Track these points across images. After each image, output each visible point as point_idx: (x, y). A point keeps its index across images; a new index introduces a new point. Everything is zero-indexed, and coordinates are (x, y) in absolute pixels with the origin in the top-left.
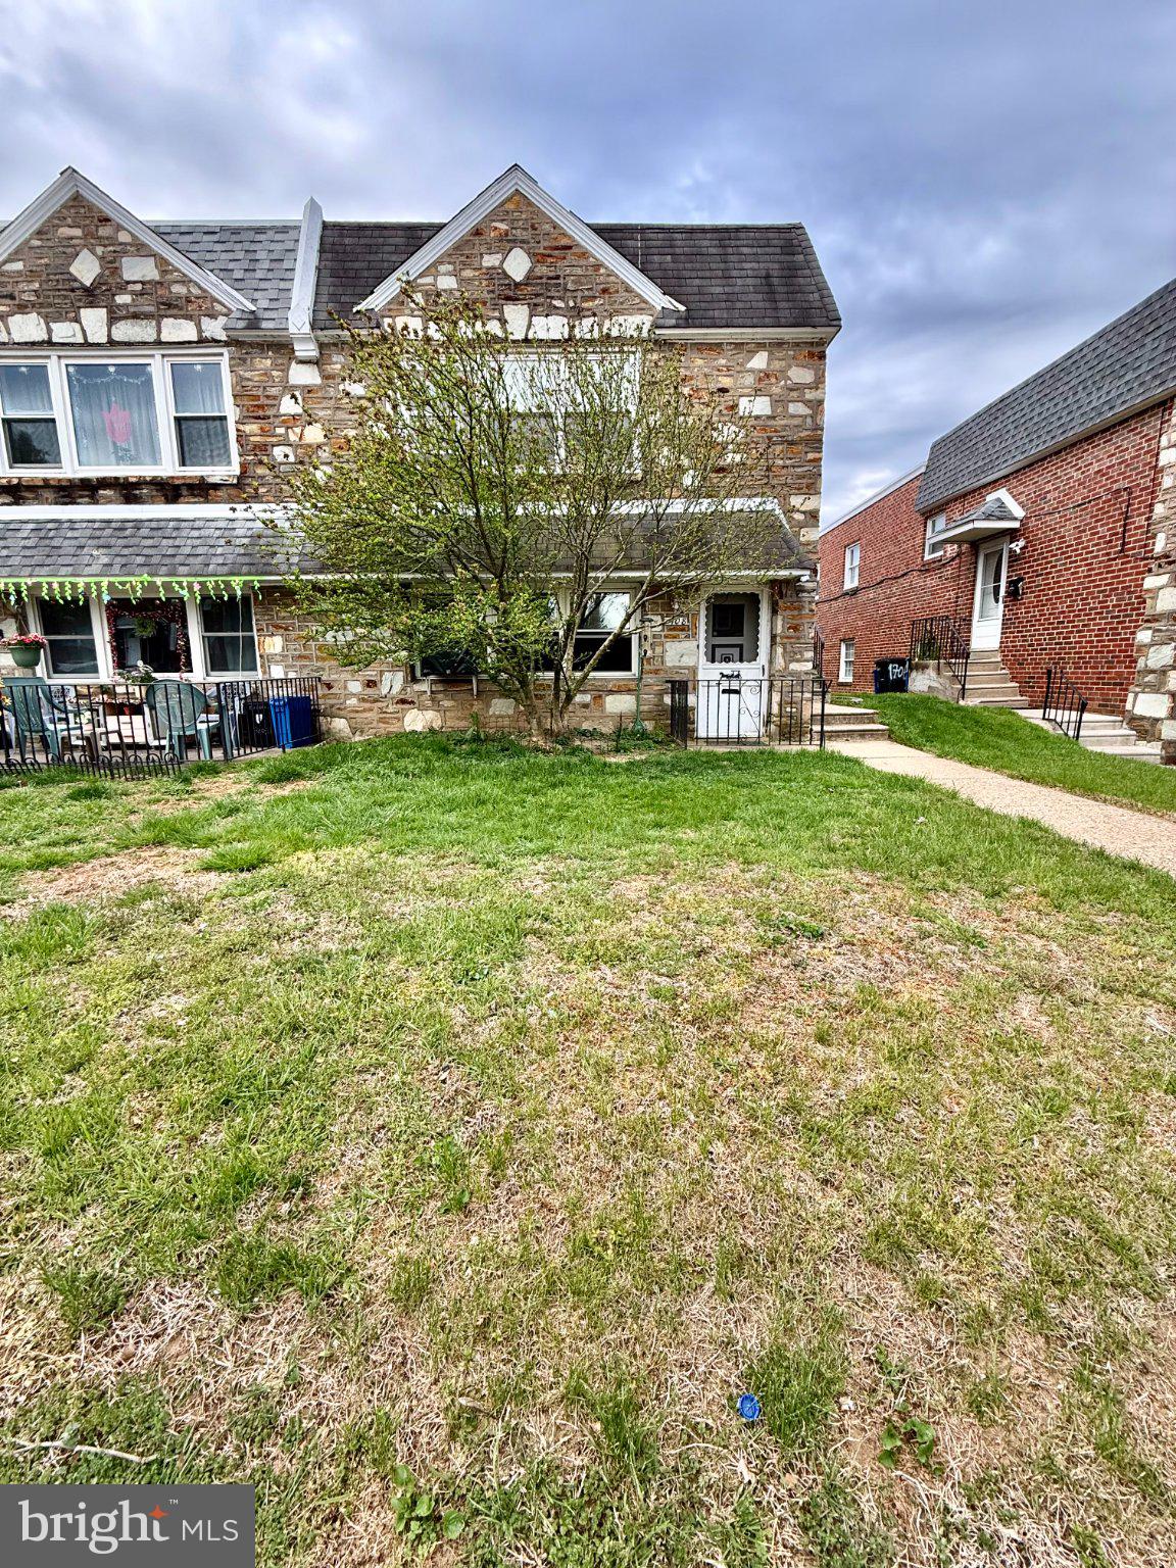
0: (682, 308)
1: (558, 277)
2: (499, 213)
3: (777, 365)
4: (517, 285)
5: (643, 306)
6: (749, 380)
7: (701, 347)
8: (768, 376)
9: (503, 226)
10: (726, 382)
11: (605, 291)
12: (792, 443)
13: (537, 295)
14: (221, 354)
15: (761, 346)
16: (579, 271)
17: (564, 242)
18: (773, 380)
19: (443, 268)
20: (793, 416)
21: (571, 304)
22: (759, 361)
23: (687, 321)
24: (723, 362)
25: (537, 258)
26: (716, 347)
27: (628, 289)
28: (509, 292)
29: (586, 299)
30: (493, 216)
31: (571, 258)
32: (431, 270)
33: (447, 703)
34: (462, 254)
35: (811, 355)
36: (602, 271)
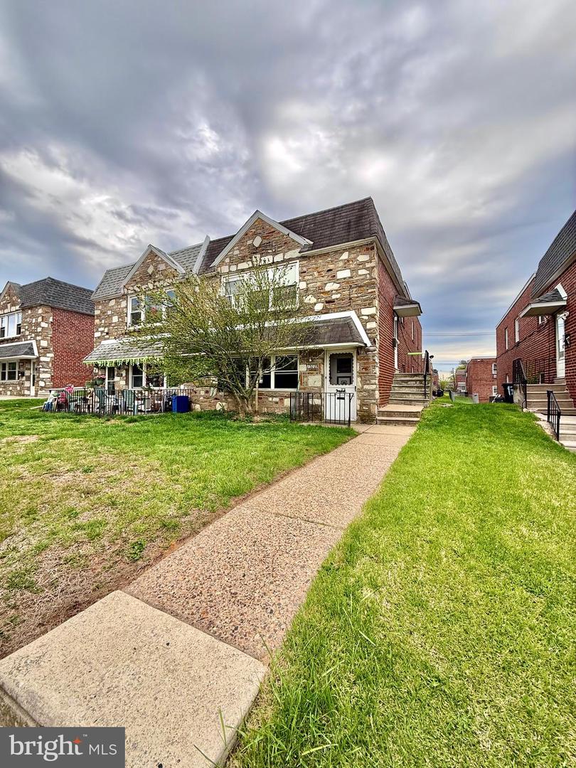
0: (312, 243)
1: (270, 242)
2: (253, 226)
3: (352, 256)
4: (257, 248)
5: (296, 245)
6: (341, 264)
7: (320, 256)
8: (348, 261)
10: (331, 267)
11: (285, 243)
12: (360, 287)
13: (263, 250)
15: (345, 250)
17: (273, 230)
18: (351, 262)
20: (360, 275)
21: (274, 250)
22: (345, 256)
24: (330, 259)
25: (263, 238)
26: (327, 254)
31: (274, 235)
32: (232, 249)
33: (229, 400)
34: (241, 241)
35: (368, 249)
36: (284, 237)
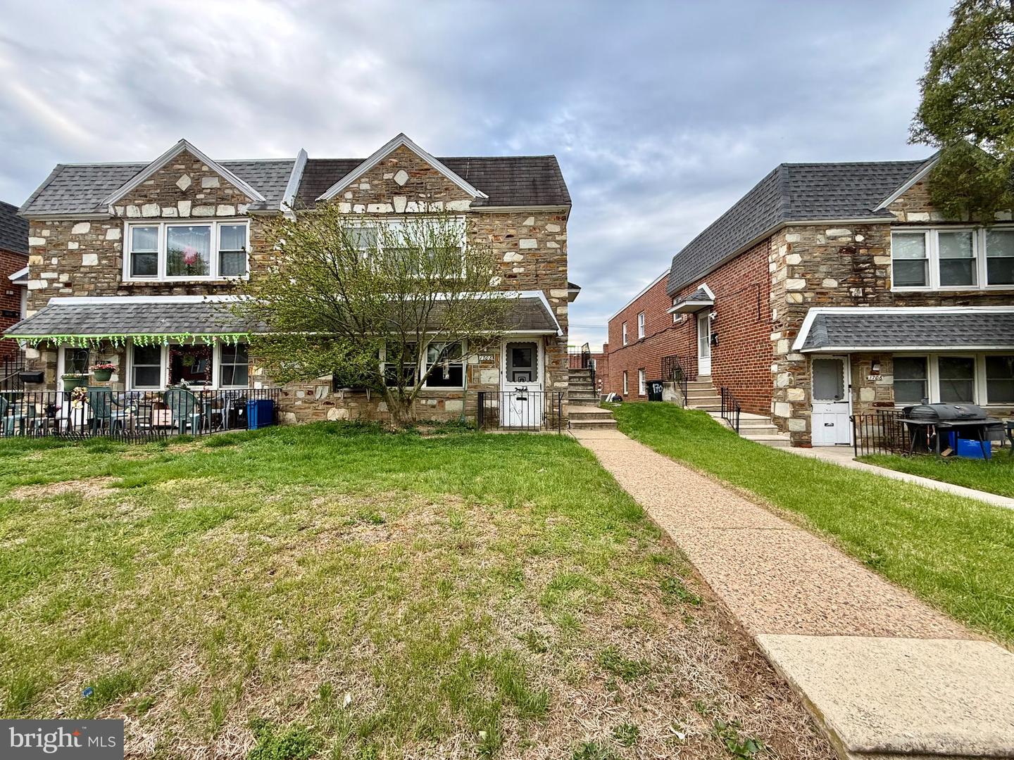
0: (487, 197)
1: (422, 183)
2: (394, 154)
3: (539, 223)
4: (401, 187)
5: (467, 196)
6: (525, 231)
7: (497, 215)
8: (535, 229)
9: (395, 160)
10: (512, 232)
11: (446, 189)
12: (550, 262)
13: (411, 192)
14: (247, 221)
15: (531, 214)
16: (433, 180)
17: (426, 167)
18: (538, 231)
19: (363, 180)
20: (549, 249)
21: (429, 195)
22: (530, 221)
23: (488, 203)
24: (510, 222)
25: (411, 174)
26: (506, 215)
27: (459, 188)
28: (397, 190)
29: (436, 193)
30: (390, 156)
31: (429, 174)
32: (358, 181)
33: (353, 404)
34: (374, 173)
35: (558, 218)
36: (445, 180)
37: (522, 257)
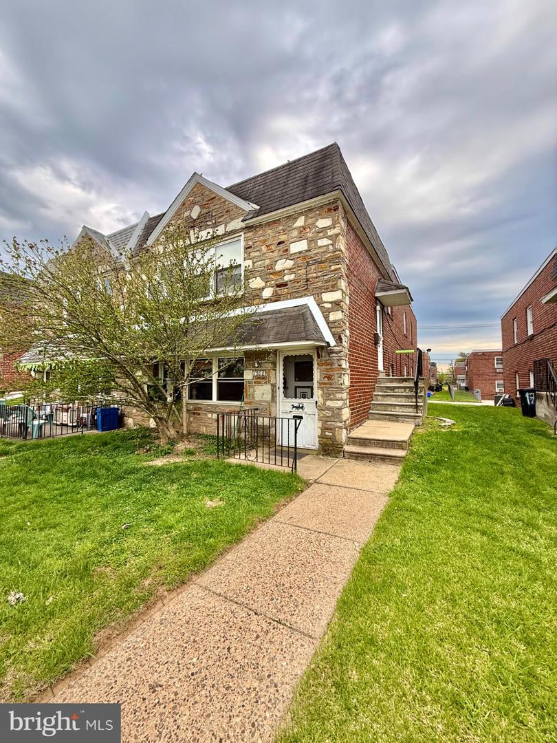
0: (258, 207)
1: (209, 212)
2: (192, 194)
3: (310, 221)
4: (195, 220)
5: (241, 212)
6: (295, 233)
7: (269, 224)
9: (191, 199)
10: (283, 238)
11: (227, 212)
12: (320, 263)
13: (202, 222)
15: (300, 214)
16: (218, 206)
17: (213, 196)
18: (308, 230)
19: (171, 223)
20: (320, 247)
21: (214, 221)
22: (300, 222)
23: (258, 213)
24: (281, 228)
25: (202, 207)
26: (277, 222)
27: (237, 207)
28: (193, 224)
29: (219, 217)
30: (188, 197)
31: (215, 202)
34: (178, 214)
35: (330, 210)
36: (227, 203)
37: (292, 262)
